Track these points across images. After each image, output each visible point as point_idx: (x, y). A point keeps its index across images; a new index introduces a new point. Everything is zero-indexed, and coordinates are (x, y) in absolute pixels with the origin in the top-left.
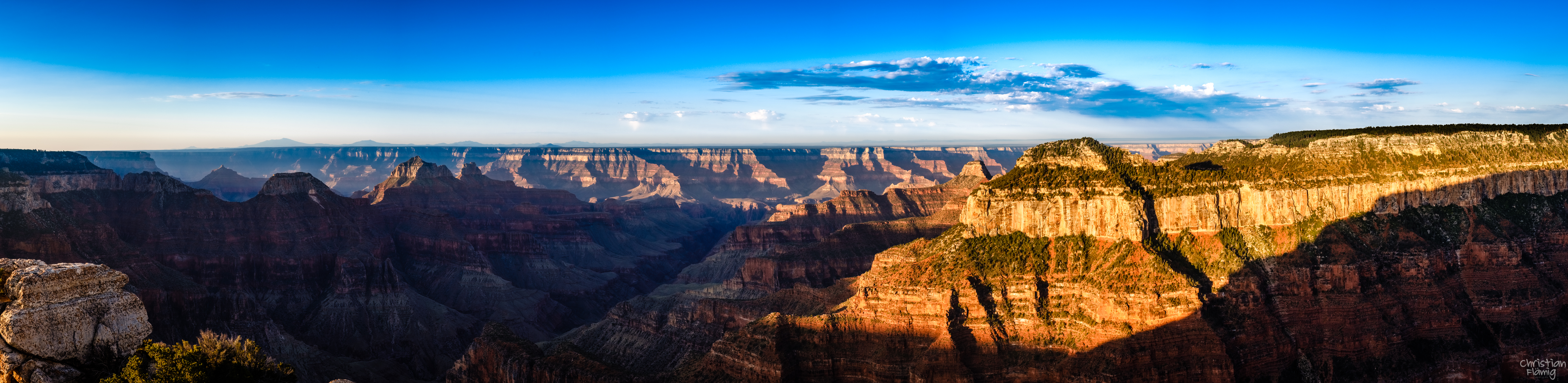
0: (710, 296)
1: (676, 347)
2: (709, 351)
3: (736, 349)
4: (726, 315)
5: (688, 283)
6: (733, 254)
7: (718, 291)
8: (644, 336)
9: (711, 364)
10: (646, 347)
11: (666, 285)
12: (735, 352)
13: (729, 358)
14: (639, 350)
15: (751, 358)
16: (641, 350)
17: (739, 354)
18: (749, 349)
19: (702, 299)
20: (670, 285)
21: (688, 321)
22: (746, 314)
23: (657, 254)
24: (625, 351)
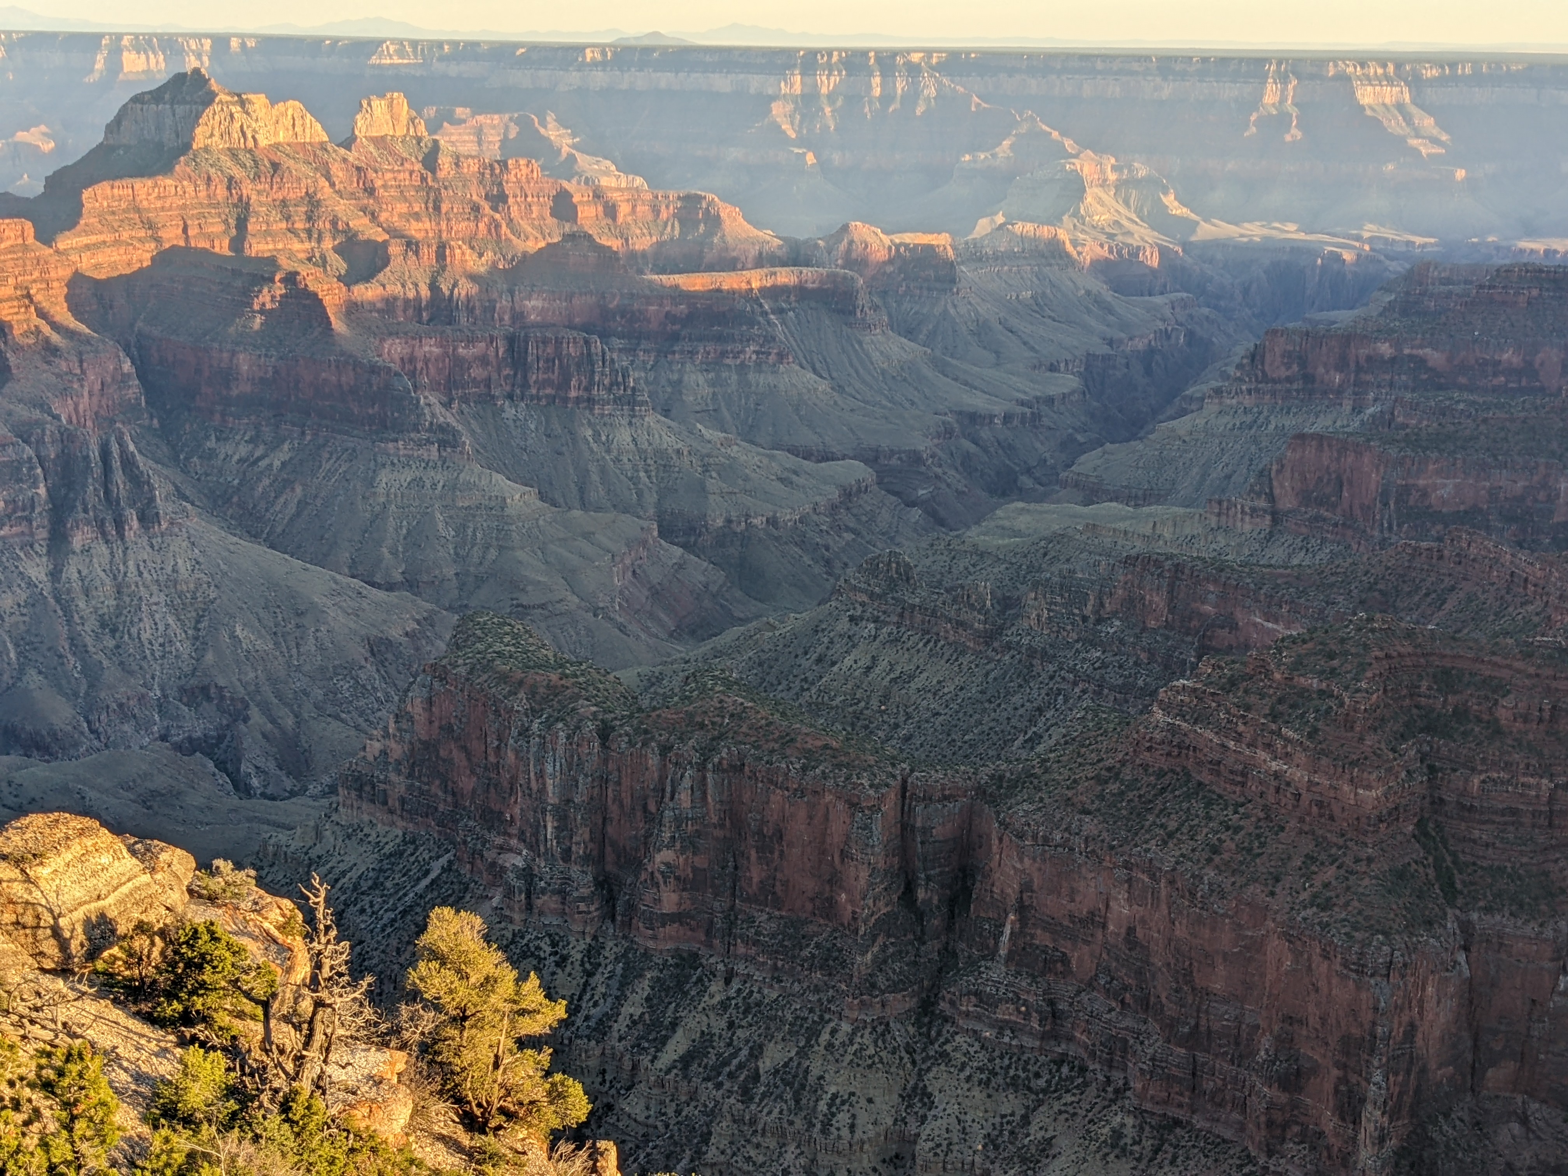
0: (1160, 547)
1: (1043, 692)
2: (1146, 710)
3: (1234, 710)
4: (1208, 608)
5: (1092, 503)
6: (1249, 419)
7: (1187, 531)
8: (946, 657)
9: (1149, 749)
10: (949, 688)
11: (1021, 505)
12: (1229, 722)
13: (1209, 734)
14: (930, 695)
15: (1279, 743)
16: (935, 694)
17: (1241, 728)
18: (1274, 716)
19: (1133, 552)
20: (1032, 506)
21: (1085, 619)
22: (1274, 609)
23: (999, 408)
24: (885, 698)
